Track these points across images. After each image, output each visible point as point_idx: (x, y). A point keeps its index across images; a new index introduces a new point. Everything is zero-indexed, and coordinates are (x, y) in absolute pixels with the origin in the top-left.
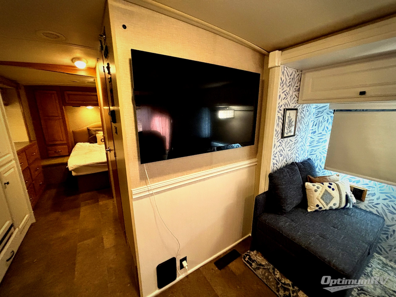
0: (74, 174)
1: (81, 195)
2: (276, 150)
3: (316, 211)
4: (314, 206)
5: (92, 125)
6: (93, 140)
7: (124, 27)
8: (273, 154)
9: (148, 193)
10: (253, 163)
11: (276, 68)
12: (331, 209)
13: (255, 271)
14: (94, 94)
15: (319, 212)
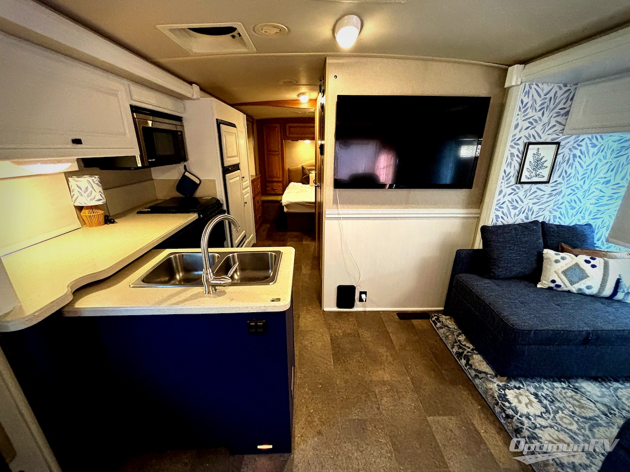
0: (285, 210)
1: (289, 233)
2: (502, 198)
3: (550, 288)
4: (547, 281)
5: (306, 163)
6: (305, 181)
7: (336, 76)
8: (496, 203)
9: (337, 216)
10: (471, 214)
11: (515, 87)
12: (581, 294)
13: (438, 330)
14: (312, 125)
15: (554, 291)
